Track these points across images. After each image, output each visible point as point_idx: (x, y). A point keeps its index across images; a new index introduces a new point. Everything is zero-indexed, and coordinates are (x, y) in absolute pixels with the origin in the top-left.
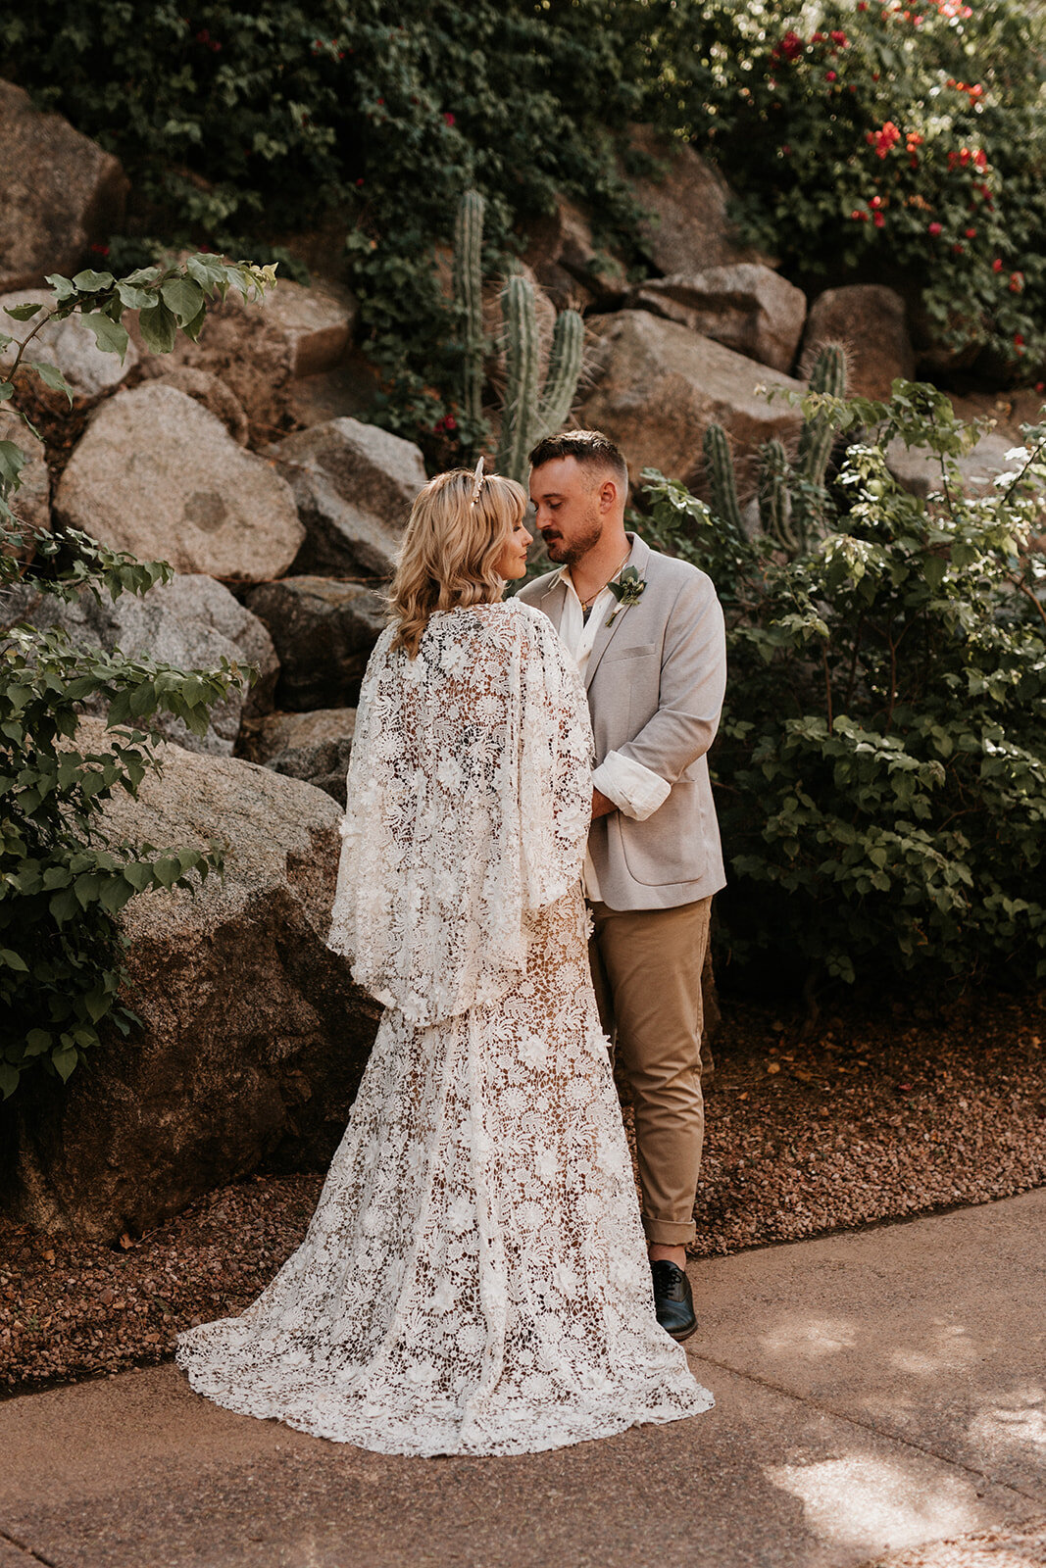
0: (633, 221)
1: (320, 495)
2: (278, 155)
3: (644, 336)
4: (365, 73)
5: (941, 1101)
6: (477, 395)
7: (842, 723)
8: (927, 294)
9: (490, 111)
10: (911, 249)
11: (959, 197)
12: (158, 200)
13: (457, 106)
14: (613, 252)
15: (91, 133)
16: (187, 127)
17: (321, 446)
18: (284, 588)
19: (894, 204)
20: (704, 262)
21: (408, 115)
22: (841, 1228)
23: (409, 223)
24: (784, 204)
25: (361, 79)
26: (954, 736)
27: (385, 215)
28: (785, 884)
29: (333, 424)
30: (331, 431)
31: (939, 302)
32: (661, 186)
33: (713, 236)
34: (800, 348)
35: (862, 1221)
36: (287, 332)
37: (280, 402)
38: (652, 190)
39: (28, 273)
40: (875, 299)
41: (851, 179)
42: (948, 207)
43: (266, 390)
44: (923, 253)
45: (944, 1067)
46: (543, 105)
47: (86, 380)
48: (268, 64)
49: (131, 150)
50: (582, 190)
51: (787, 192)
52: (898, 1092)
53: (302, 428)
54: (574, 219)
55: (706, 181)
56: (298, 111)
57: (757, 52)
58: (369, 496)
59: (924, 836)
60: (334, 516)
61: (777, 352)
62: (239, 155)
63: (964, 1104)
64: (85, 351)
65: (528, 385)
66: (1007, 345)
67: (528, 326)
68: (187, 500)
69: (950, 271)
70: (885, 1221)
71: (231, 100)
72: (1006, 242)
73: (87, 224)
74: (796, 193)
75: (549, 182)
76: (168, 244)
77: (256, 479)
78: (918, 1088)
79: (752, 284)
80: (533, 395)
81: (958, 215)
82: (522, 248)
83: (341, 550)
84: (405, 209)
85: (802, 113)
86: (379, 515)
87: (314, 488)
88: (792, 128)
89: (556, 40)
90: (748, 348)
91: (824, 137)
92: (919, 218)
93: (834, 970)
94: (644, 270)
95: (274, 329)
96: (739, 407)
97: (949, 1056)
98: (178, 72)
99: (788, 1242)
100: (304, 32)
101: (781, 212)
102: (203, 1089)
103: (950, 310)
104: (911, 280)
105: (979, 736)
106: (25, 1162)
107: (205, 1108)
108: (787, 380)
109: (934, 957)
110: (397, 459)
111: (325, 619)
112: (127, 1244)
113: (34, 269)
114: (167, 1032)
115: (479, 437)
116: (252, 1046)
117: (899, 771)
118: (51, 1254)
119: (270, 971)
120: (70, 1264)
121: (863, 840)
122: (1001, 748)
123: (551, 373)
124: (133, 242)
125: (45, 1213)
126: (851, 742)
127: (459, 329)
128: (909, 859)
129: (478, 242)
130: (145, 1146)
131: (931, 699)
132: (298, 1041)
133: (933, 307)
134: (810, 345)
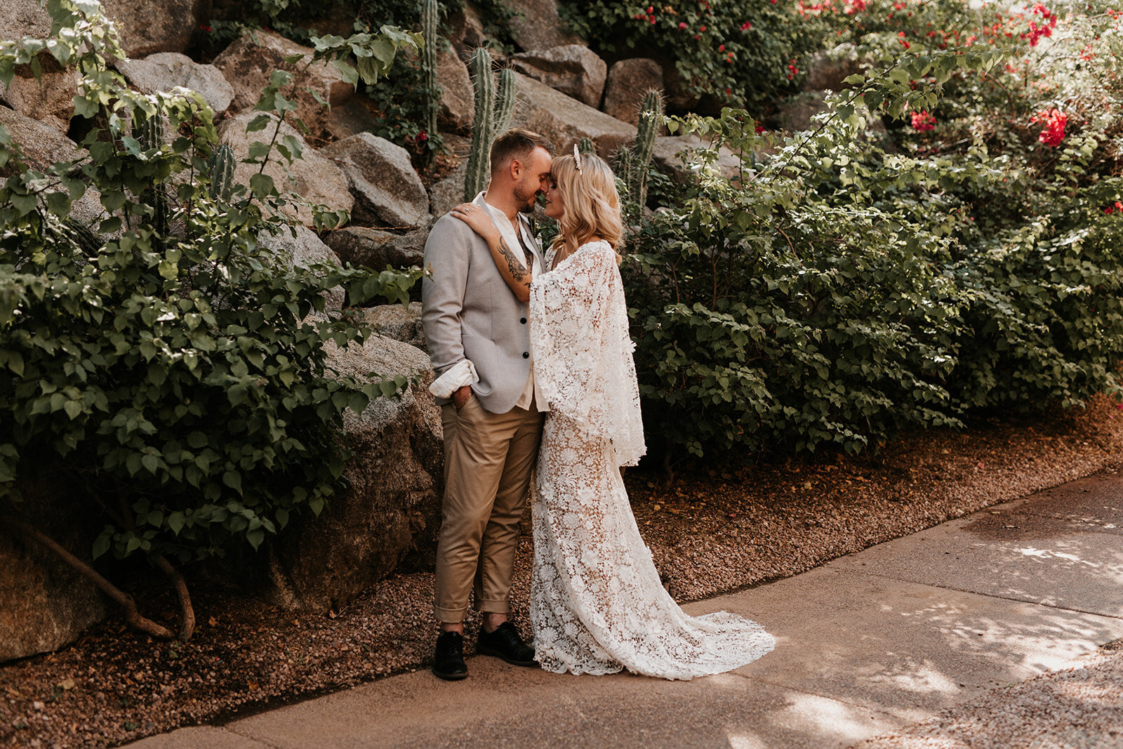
0: (509, 17)
1: (355, 178)
5: (753, 522)
6: (435, 120)
7: (699, 307)
8: (678, 64)
10: (666, 38)
11: (692, 8)
14: (494, 36)
17: (353, 149)
18: (349, 233)
19: (657, 11)
20: (547, 43)
22: (720, 592)
23: (387, 16)
24: (592, 9)
26: (759, 315)
27: (372, 11)
28: (668, 400)
29: (359, 136)
30: (358, 140)
31: (685, 69)
33: (551, 28)
34: (604, 95)
35: (730, 588)
36: (324, 80)
37: (321, 123)
39: (162, 42)
40: (646, 66)
42: (687, 13)
43: (312, 115)
44: (673, 41)
45: (749, 504)
47: (208, 107)
51: (595, 3)
52: (729, 519)
53: (335, 139)
54: (472, 16)
58: (383, 179)
59: (746, 369)
60: (365, 191)
61: (592, 97)
63: (766, 524)
64: (205, 90)
65: (488, 112)
66: (726, 95)
67: (488, 77)
68: (284, 180)
69: (689, 51)
70: (742, 588)
72: (718, 34)
73: (194, 12)
74: (600, 4)
76: (247, 26)
77: (324, 168)
78: (739, 516)
79: (579, 56)
80: (491, 119)
81: (693, 19)
82: (449, 33)
83: (370, 212)
84: (384, 7)
86: (390, 191)
87: (351, 174)
90: (577, 95)
92: (671, 19)
93: (691, 450)
94: (512, 49)
95: (316, 78)
96: (581, 128)
97: (748, 499)
99: (694, 600)
101: (592, 14)
102: (375, 523)
103: (692, 74)
104: (667, 57)
105: (771, 315)
106: (274, 569)
107: (376, 534)
108: (601, 114)
109: (742, 441)
110: (398, 156)
111: (376, 251)
112: (333, 615)
113: (165, 39)
114: (361, 488)
115: (439, 145)
116: (399, 497)
117: (737, 332)
118: (297, 622)
119: (407, 454)
120: (309, 627)
121: (714, 373)
122: (785, 320)
123: (498, 106)
124: (225, 25)
125: (288, 599)
126: (705, 317)
127: (423, 80)
128: (742, 383)
129: (435, 28)
130: (347, 556)
131: (742, 294)
132: (421, 494)
133: (682, 72)
134: (610, 93)
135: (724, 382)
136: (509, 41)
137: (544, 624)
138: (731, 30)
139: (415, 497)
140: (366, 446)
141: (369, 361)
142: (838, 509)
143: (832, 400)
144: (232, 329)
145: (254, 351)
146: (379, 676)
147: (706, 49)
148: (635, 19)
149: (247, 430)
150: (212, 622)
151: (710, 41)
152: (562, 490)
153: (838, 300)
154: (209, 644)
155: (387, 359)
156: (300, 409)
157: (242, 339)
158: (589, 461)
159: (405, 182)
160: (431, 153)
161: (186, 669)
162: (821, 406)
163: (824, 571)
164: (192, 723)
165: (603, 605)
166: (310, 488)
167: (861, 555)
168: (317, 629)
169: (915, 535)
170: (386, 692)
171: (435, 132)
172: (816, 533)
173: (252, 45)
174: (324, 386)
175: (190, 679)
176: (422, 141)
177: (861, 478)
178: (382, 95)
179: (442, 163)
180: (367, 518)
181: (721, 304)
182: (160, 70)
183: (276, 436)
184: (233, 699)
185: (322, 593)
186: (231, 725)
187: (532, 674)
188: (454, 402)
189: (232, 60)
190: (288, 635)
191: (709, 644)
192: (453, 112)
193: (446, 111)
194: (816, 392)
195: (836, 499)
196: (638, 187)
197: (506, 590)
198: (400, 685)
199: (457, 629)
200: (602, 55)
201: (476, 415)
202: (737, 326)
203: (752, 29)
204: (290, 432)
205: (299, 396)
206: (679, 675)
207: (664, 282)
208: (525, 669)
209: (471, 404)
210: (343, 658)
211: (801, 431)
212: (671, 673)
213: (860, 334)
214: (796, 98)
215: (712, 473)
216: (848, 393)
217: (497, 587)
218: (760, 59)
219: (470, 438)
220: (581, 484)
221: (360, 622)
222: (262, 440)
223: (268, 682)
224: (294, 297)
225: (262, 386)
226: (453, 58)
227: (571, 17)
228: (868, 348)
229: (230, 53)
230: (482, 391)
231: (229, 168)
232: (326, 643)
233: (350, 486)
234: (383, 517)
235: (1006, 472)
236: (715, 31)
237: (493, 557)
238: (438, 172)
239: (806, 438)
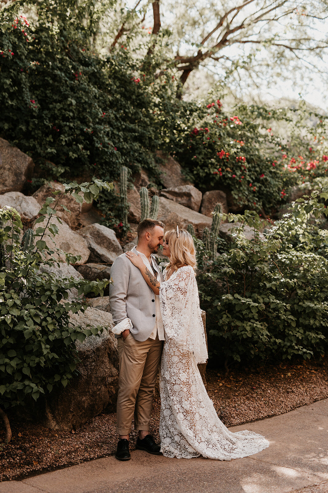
0: (159, 174)
1: (91, 243)
2: (76, 158)
3: (164, 203)
4: (96, 137)
5: (264, 391)
6: (127, 218)
7: (237, 296)
8: (232, 192)
9: (125, 147)
10: (227, 181)
11: (238, 168)
12: (43, 169)
13: (117, 145)
14: (153, 182)
15: (25, 152)
16: (53, 150)
17: (91, 230)
18: (87, 266)
19: (223, 170)
20: (176, 185)
21: (108, 148)
22: (247, 422)
24: (196, 170)
25: (95, 138)
26: (263, 298)
27: (100, 173)
28: (224, 336)
29: (93, 225)
30: (93, 227)
31: (235, 194)
32: (165, 166)
33: (178, 178)
34: (201, 206)
35: (252, 420)
37: (78, 220)
38: (162, 167)
39: (11, 187)
40: (219, 194)
41: (212, 164)
42: (236, 171)
43: (74, 217)
44: (230, 182)
45: (262, 383)
46: (137, 145)
47: (29, 214)
48: (72, 135)
49: (36, 156)
50: (146, 166)
51: (196, 167)
52: (253, 389)
53: (84, 226)
54: (144, 174)
55: (176, 165)
56: (80, 146)
57: (186, 133)
58: (103, 243)
59: (258, 323)
60: (95, 248)
61: (196, 207)
62: (64, 157)
63: (269, 391)
64: (28, 207)
65: (147, 214)
66: (253, 205)
67: (147, 199)
68: (60, 244)
69: (237, 187)
70: (257, 420)
71: (64, 143)
72: (250, 180)
73: (25, 175)
74: (198, 168)
75: (139, 165)
76: (47, 180)
77: (77, 239)
78: (257, 388)
79: (189, 190)
81: (239, 173)
82: (134, 181)
83: (97, 257)
85: (199, 148)
86: (106, 248)
87: (89, 241)
88: (196, 151)
89: (140, 130)
90: (189, 206)
91: (205, 154)
92: (229, 173)
93: (235, 359)
94: (161, 187)
96: (190, 220)
97: (262, 380)
98: (48, 137)
99: (235, 426)
100: (81, 127)
101: (195, 172)
102: (92, 391)
103: (239, 196)
104: (228, 189)
105: (269, 299)
106: (47, 411)
107: (92, 396)
108: (199, 214)
109: (259, 355)
110: (110, 233)
111: (99, 273)
112: (73, 432)
113: (13, 186)
114: (85, 375)
115: (128, 228)
116: (103, 379)
117: (253, 306)
118: (56, 435)
119: (106, 360)
120: (62, 437)
121: (243, 325)
122: (275, 301)
123: (152, 211)
124: (38, 179)
125: (53, 425)
126: (240, 300)
127: (122, 201)
128: (256, 329)
129: (126, 179)
130: (79, 405)
131: (256, 290)
132: (113, 378)
133: (234, 196)
134: (204, 205)
135: (248, 328)
136: (160, 185)
137: (165, 436)
138: (256, 178)
139: (110, 380)
140: (88, 357)
141: (91, 320)
142: (302, 384)
143: (297, 336)
144: (28, 306)
145: (37, 315)
146: (92, 459)
147: (245, 186)
148: (213, 174)
149: (33, 350)
150: (20, 435)
151: (246, 182)
152: (173, 374)
153: (299, 292)
154: (17, 445)
155: (99, 319)
156: (56, 340)
157: (32, 310)
158: (184, 361)
159: (113, 244)
160: (125, 232)
161: (6, 455)
162: (293, 339)
163: (295, 412)
164: (7, 479)
165: (192, 426)
166: (61, 375)
167: (312, 405)
168: (65, 438)
170: (93, 466)
171: (127, 223)
172: (292, 396)
173: (49, 188)
174: (67, 331)
175: (8, 460)
176: (121, 227)
177: (313, 371)
178: (104, 208)
179: (130, 236)
180: (89, 388)
181: (247, 294)
182: (10, 199)
183: (45, 352)
184: (26, 469)
185: (68, 422)
186: (24, 481)
187: (159, 458)
188: (122, 336)
189: (40, 194)
190: (53, 440)
191: (240, 444)
192: (135, 214)
193: (132, 214)
194: (290, 332)
195: (301, 380)
196: (213, 245)
197: (148, 420)
198: (100, 463)
199: (126, 438)
200: (200, 189)
201: (132, 342)
202: (253, 304)
203: (264, 177)
204: (52, 350)
205: (56, 335)
206: (225, 458)
207: (224, 285)
208: (156, 456)
209: (129, 337)
210: (76, 451)
211: (284, 350)
212: (222, 457)
213: (309, 307)
214: (284, 206)
215: (246, 369)
216: (305, 332)
217: (144, 419)
218: (268, 189)
219: (129, 352)
220: (181, 371)
221: (85, 435)
222: (40, 354)
223: (42, 462)
224: (55, 292)
225: (38, 330)
226: (135, 192)
227: (186, 174)
228: (313, 313)
229: (40, 192)
230: (134, 332)
231: (32, 239)
232: (69, 444)
233: (80, 375)
234: (95, 388)
236: (248, 178)
237: (142, 406)
238: (128, 240)
239: (286, 353)
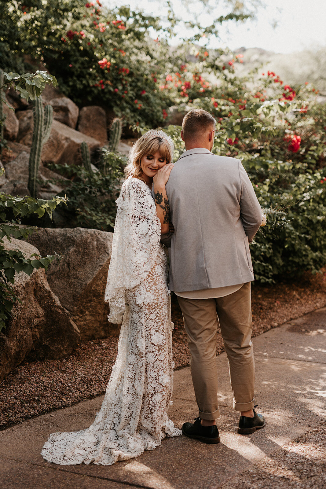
8: (114, 109)
10: (107, 96)
11: (119, 82)
24: (71, 81)
31: (118, 111)
33: (51, 90)
34: (78, 123)
40: (98, 110)
41: (90, 74)
42: (117, 84)
44: (110, 98)
51: (72, 78)
67: (41, 109)
69: (119, 103)
79: (66, 104)
80: (43, 129)
81: (121, 87)
85: (75, 54)
88: (71, 59)
91: (82, 63)
92: (110, 87)
96: (72, 139)
101: (71, 83)
102: (19, 335)
103: (122, 114)
107: (19, 341)
108: (77, 132)
114: (16, 316)
115: (5, 145)
116: (29, 321)
119: (33, 298)
123: (45, 124)
130: (7, 353)
132: (39, 320)
133: (117, 113)
134: (81, 122)
139: (36, 321)
140: (18, 294)
146: (34, 416)
148: (94, 86)
169: (261, 336)
179: (5, 154)
180: (16, 332)
192: (8, 129)
200: (77, 104)
203: (146, 94)
210: (12, 407)
218: (151, 108)
221: (15, 388)
227: (61, 84)
234: (23, 332)
235: (289, 305)
